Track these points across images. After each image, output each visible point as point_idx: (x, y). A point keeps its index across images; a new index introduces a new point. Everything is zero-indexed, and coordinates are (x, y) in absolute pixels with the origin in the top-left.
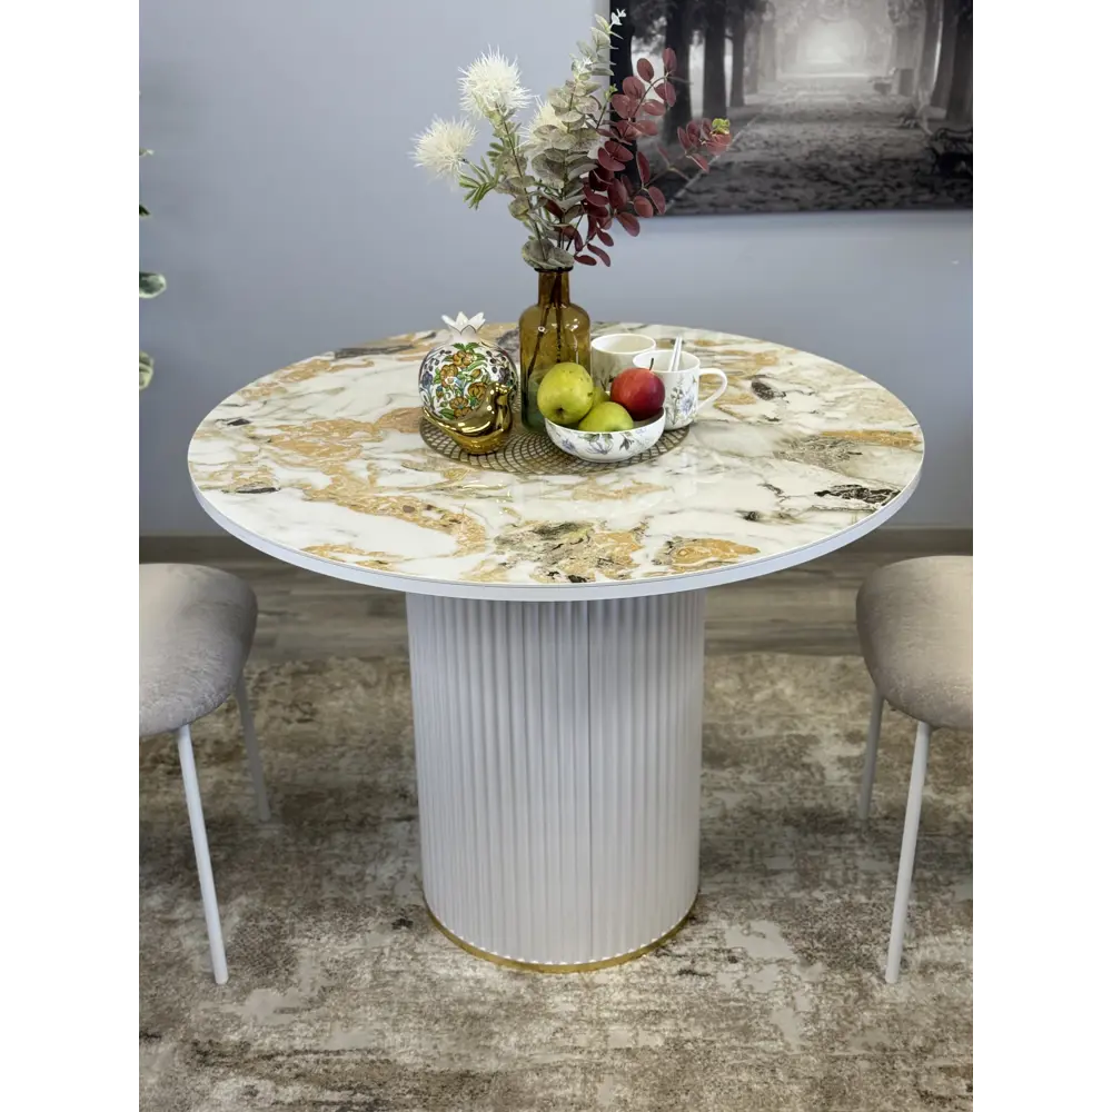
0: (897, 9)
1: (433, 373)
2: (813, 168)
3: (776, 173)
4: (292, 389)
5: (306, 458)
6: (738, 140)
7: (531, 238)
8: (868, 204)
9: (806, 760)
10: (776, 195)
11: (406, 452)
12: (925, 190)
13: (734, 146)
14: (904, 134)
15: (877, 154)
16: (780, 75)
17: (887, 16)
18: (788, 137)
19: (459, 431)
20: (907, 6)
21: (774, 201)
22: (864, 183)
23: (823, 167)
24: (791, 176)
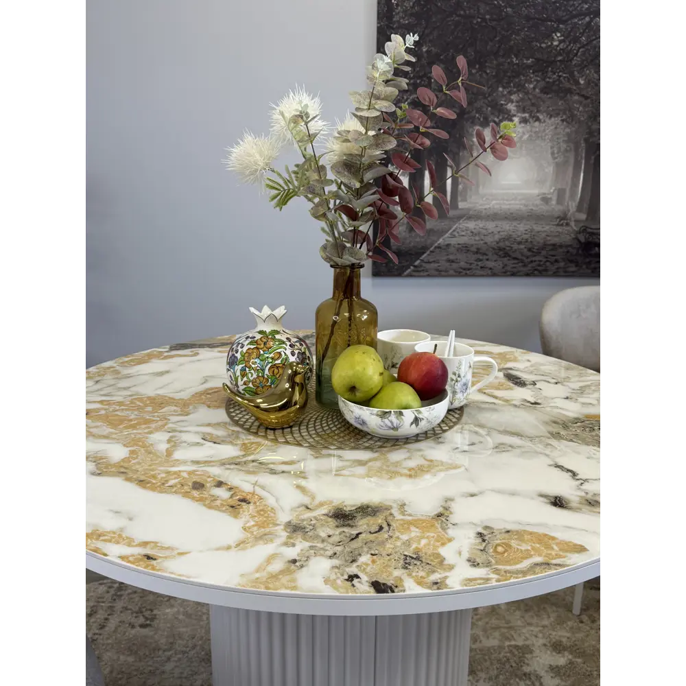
0: (556, 152)
1: (238, 355)
2: (500, 249)
3: (478, 252)
4: (126, 371)
5: (113, 430)
6: (454, 231)
7: (327, 240)
8: (536, 272)
9: (526, 669)
10: (477, 265)
11: (209, 425)
12: (573, 265)
13: (451, 234)
14: (559, 229)
15: (542, 241)
16: (481, 190)
17: (550, 156)
18: (486, 229)
19: (258, 407)
20: (562, 149)
21: (476, 269)
22: (534, 259)
23: (508, 248)
24: (487, 253)
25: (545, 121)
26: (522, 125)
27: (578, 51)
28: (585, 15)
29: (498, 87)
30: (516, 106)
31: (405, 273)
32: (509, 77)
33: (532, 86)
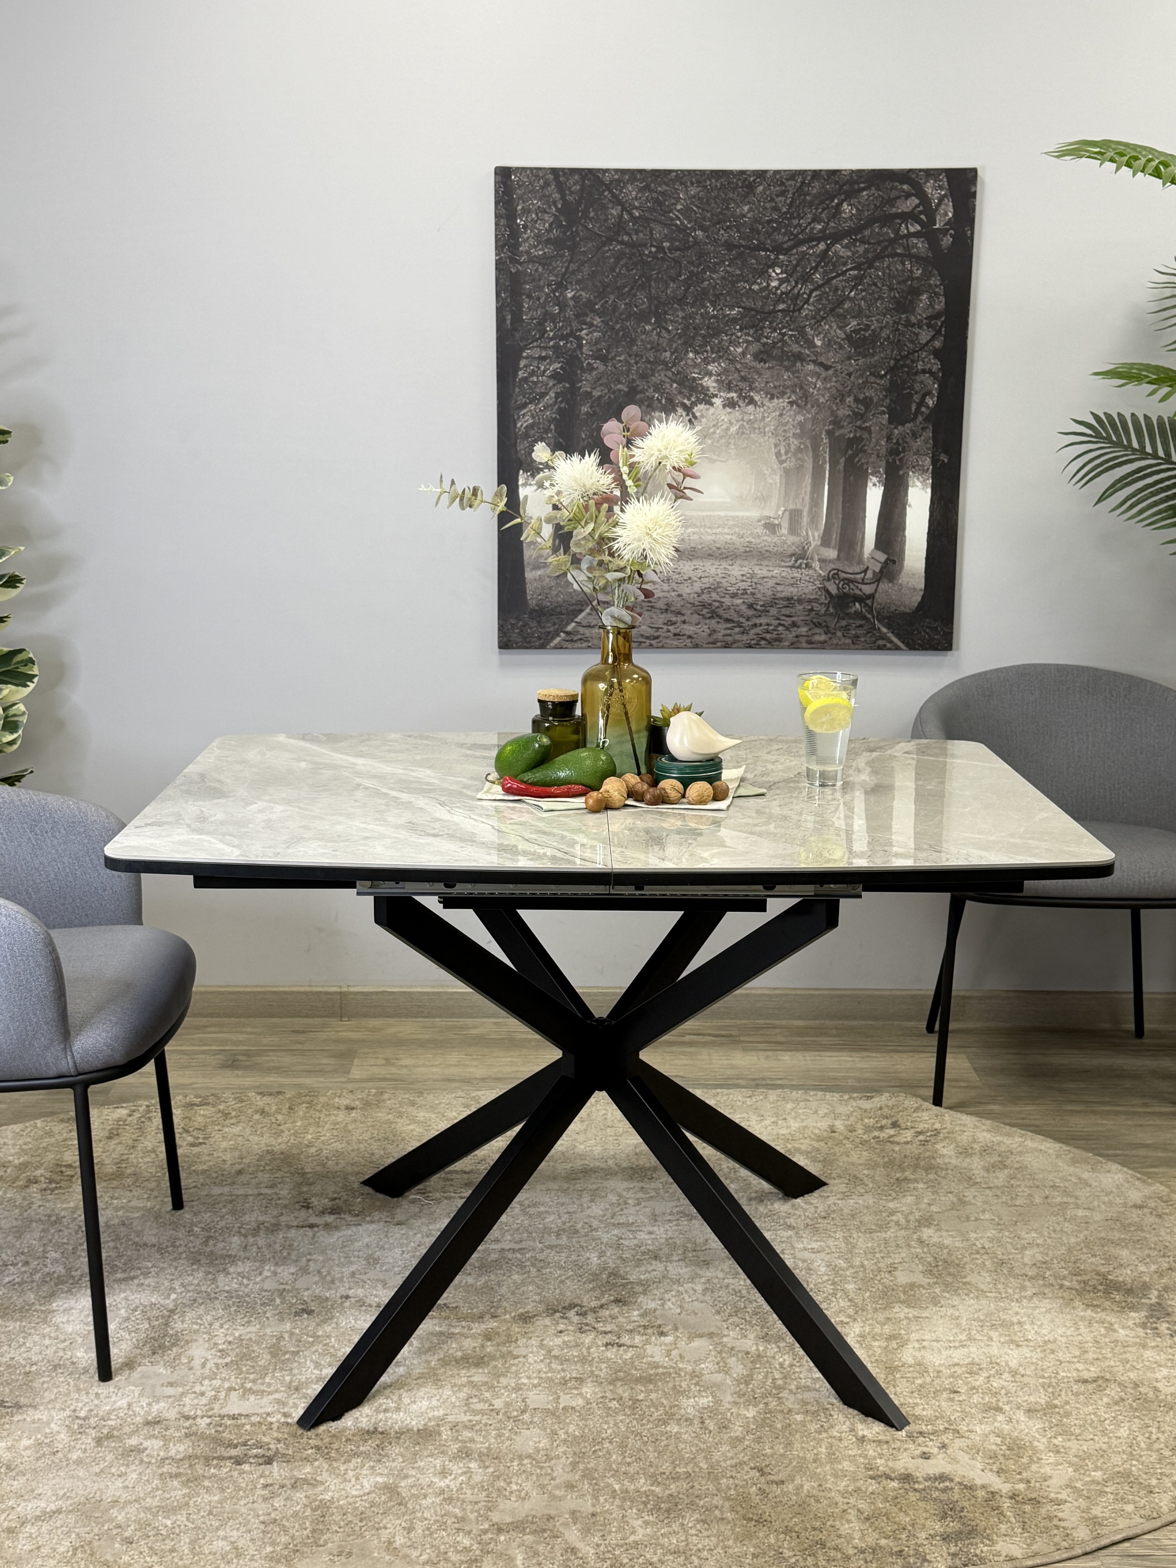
0: (783, 452)
2: (705, 605)
3: (668, 609)
8: (763, 642)
10: (669, 631)
12: (821, 631)
14: (796, 574)
15: (770, 593)
17: (774, 458)
20: (793, 447)
21: (667, 638)
22: (758, 621)
23: (717, 604)
24: (683, 612)
25: (763, 405)
26: (728, 410)
27: (810, 296)
28: (819, 240)
29: (687, 352)
30: (717, 381)
31: (552, 644)
32: (704, 337)
33: (740, 350)
